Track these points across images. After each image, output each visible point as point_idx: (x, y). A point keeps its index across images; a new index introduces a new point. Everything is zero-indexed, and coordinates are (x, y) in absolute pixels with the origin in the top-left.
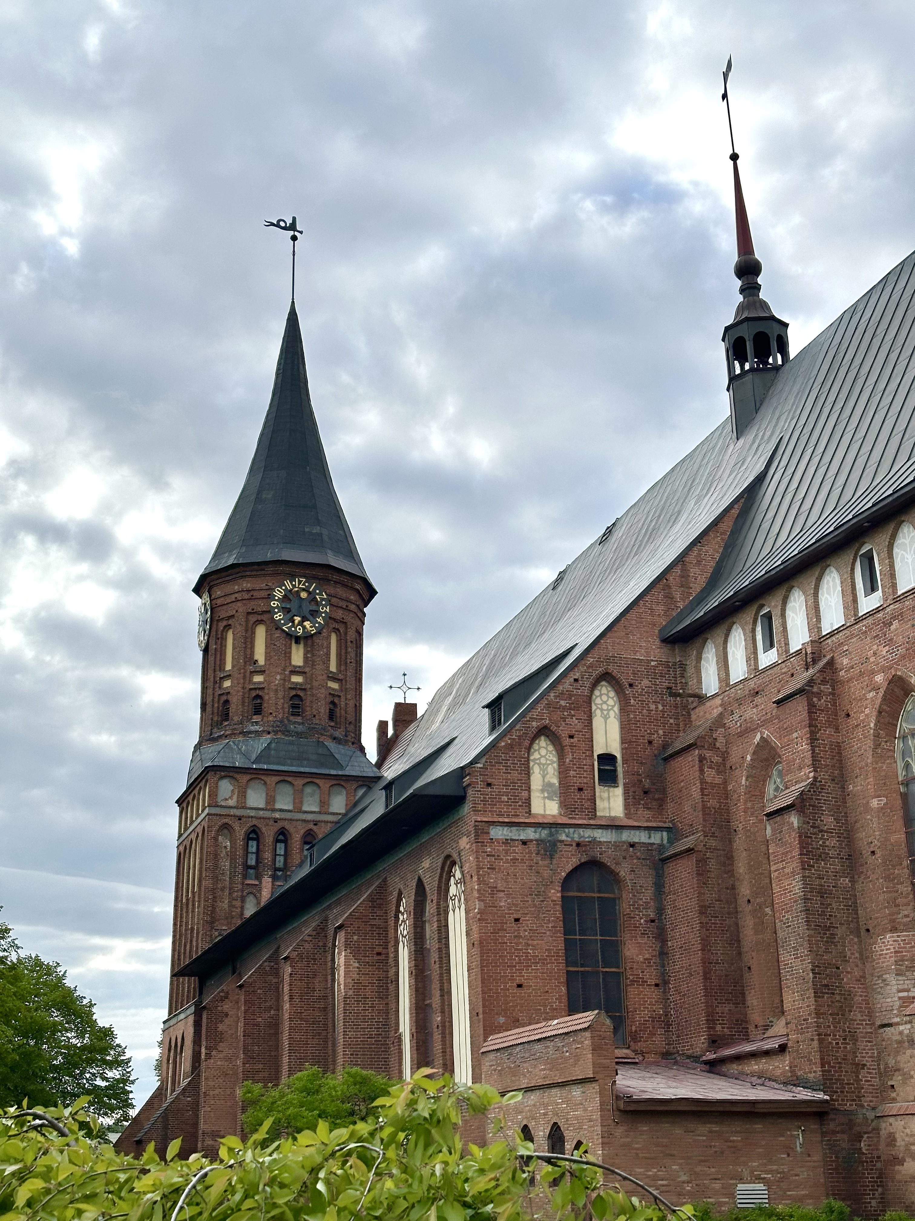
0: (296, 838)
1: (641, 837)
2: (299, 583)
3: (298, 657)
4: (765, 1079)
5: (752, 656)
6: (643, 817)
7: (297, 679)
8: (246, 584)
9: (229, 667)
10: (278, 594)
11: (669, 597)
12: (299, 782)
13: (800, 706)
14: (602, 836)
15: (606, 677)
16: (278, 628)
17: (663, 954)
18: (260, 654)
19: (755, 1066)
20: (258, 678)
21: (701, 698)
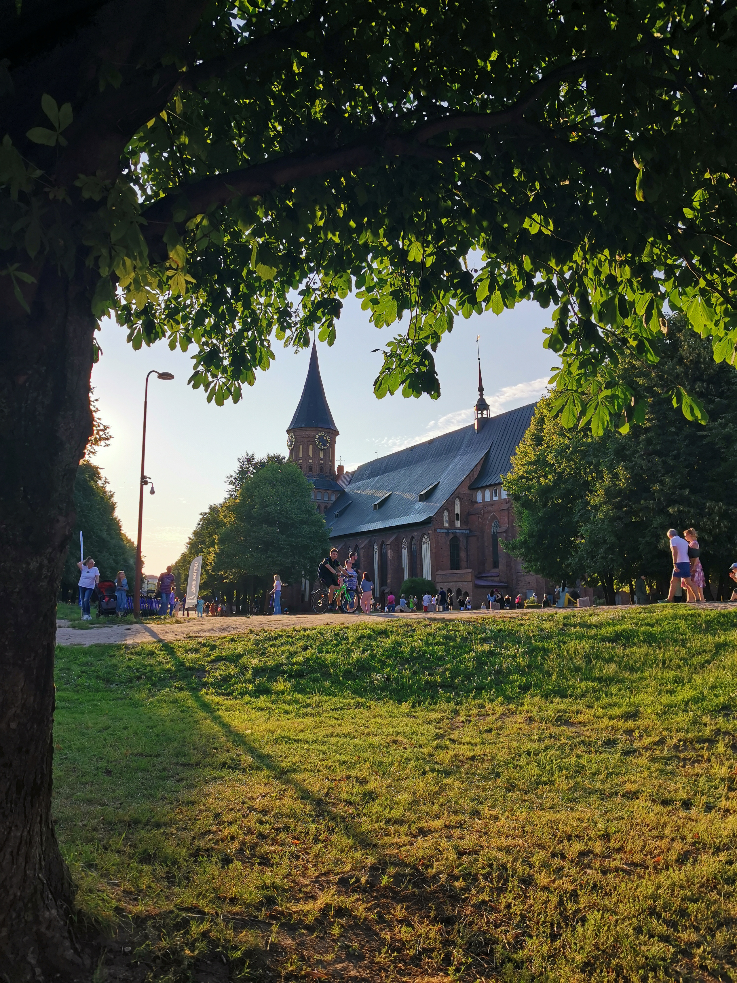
0: (323, 507)
1: (464, 531)
2: (323, 434)
3: (321, 456)
4: (493, 581)
5: (491, 497)
6: (465, 527)
7: (322, 462)
8: (307, 433)
9: (301, 456)
10: (317, 437)
11: (470, 479)
12: (323, 491)
13: (506, 512)
14: (458, 531)
15: (458, 497)
16: (317, 446)
17: (467, 555)
18: (311, 455)
19: (490, 578)
20: (310, 461)
21: (476, 502)
